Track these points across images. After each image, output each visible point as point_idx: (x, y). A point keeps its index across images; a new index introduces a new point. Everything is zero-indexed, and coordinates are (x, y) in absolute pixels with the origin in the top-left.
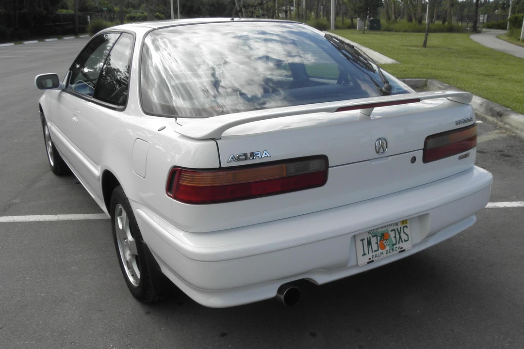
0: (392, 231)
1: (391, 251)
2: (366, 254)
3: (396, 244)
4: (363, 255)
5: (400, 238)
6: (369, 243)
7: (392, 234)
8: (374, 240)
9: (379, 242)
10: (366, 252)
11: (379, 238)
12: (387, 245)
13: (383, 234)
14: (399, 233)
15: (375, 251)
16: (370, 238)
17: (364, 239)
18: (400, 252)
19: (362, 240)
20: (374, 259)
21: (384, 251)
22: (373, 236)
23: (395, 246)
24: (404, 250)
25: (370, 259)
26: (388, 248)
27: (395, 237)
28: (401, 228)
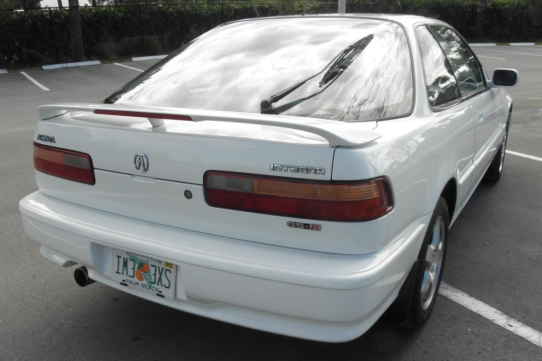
0: (152, 265)
1: (148, 287)
2: (120, 273)
3: (154, 283)
4: (116, 272)
5: (160, 279)
6: (125, 264)
7: (152, 270)
8: (130, 264)
9: (136, 270)
10: (121, 271)
11: (137, 266)
12: (145, 278)
13: (143, 263)
14: (161, 274)
15: (130, 276)
16: (127, 259)
17: (120, 257)
18: (158, 295)
19: (119, 257)
20: (127, 283)
21: (140, 283)
22: (131, 260)
23: (153, 285)
24: (163, 296)
25: (123, 281)
26: (145, 282)
27: (155, 275)
28: (163, 269)
